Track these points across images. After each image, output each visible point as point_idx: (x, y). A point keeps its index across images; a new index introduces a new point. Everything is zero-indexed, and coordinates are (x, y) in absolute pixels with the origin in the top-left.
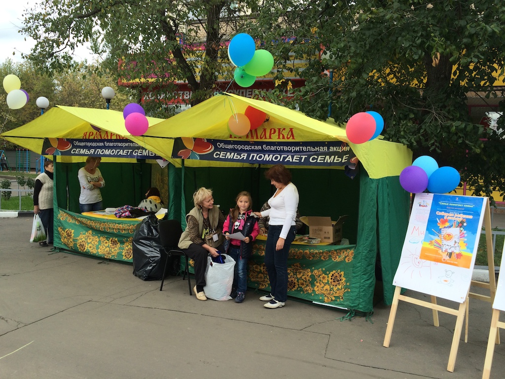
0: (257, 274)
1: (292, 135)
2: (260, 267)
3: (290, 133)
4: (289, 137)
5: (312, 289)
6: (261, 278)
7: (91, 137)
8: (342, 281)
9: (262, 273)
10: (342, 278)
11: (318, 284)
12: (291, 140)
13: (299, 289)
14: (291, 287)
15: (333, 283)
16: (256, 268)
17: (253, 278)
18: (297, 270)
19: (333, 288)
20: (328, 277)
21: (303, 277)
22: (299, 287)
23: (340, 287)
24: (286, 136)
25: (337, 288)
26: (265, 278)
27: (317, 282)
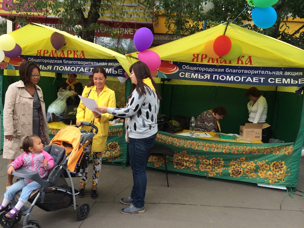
0: (206, 166)
1: (250, 61)
2: (209, 161)
3: (249, 60)
4: (247, 62)
5: (256, 175)
6: (209, 168)
7: (46, 55)
8: (284, 168)
9: (211, 165)
10: (283, 165)
11: (261, 171)
12: (249, 65)
13: (244, 175)
14: (236, 175)
15: (275, 170)
16: (206, 161)
17: (202, 169)
18: (241, 162)
19: (276, 173)
20: (270, 166)
21: (248, 167)
22: (244, 174)
23: (282, 172)
24: (244, 62)
25: (279, 173)
26: (212, 169)
27: (260, 170)
